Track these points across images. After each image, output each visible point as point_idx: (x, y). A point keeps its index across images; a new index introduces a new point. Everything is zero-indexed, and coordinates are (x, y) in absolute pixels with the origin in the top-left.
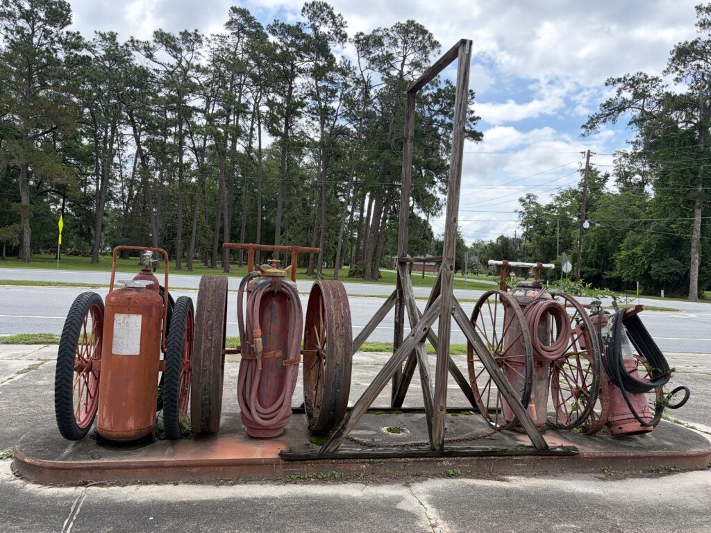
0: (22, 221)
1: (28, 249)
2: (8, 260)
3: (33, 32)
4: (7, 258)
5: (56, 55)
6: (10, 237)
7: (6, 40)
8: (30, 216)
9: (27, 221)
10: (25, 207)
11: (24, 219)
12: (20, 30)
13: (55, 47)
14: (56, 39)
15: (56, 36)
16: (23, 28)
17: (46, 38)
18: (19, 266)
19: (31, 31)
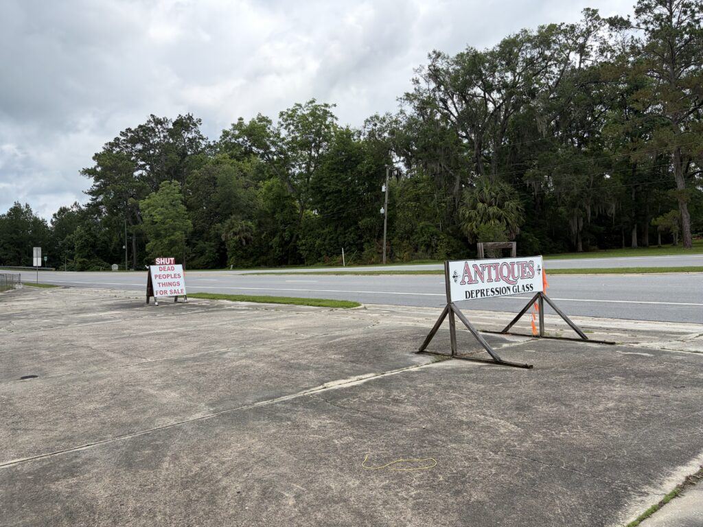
0: (680, 206)
1: (688, 235)
2: (663, 248)
3: (671, 13)
4: (663, 246)
5: (699, 26)
6: (670, 224)
7: (647, 33)
8: (688, 200)
9: (685, 206)
10: (682, 192)
11: (682, 204)
12: (658, 18)
13: (696, 18)
14: (697, 9)
15: (696, 7)
16: (661, 15)
17: (685, 12)
18: (681, 253)
19: (668, 14)
